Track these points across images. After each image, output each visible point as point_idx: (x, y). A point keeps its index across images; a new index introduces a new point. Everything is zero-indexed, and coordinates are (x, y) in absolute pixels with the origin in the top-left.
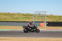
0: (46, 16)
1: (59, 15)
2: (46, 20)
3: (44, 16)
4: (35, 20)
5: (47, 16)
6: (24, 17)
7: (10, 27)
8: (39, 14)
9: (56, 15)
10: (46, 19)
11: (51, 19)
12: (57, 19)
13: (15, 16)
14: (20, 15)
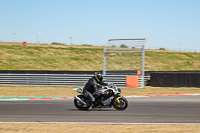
0: (143, 54)
1: (187, 51)
2: (143, 65)
3: (136, 54)
4: (110, 66)
5: (146, 54)
6: (74, 55)
7: (28, 89)
8: (122, 46)
9: (177, 50)
10: (144, 62)
11: (160, 64)
12: (179, 62)
13: (44, 53)
14: (61, 51)
